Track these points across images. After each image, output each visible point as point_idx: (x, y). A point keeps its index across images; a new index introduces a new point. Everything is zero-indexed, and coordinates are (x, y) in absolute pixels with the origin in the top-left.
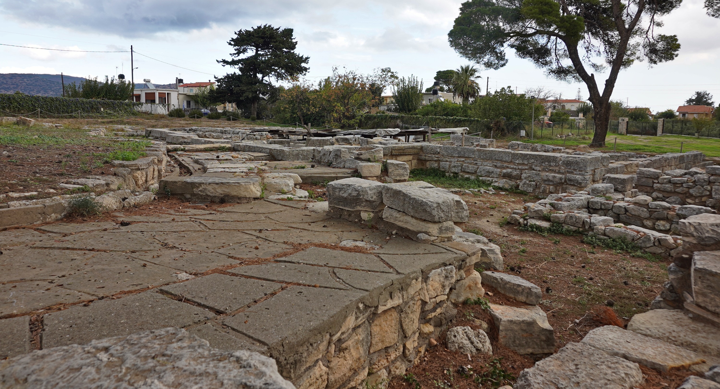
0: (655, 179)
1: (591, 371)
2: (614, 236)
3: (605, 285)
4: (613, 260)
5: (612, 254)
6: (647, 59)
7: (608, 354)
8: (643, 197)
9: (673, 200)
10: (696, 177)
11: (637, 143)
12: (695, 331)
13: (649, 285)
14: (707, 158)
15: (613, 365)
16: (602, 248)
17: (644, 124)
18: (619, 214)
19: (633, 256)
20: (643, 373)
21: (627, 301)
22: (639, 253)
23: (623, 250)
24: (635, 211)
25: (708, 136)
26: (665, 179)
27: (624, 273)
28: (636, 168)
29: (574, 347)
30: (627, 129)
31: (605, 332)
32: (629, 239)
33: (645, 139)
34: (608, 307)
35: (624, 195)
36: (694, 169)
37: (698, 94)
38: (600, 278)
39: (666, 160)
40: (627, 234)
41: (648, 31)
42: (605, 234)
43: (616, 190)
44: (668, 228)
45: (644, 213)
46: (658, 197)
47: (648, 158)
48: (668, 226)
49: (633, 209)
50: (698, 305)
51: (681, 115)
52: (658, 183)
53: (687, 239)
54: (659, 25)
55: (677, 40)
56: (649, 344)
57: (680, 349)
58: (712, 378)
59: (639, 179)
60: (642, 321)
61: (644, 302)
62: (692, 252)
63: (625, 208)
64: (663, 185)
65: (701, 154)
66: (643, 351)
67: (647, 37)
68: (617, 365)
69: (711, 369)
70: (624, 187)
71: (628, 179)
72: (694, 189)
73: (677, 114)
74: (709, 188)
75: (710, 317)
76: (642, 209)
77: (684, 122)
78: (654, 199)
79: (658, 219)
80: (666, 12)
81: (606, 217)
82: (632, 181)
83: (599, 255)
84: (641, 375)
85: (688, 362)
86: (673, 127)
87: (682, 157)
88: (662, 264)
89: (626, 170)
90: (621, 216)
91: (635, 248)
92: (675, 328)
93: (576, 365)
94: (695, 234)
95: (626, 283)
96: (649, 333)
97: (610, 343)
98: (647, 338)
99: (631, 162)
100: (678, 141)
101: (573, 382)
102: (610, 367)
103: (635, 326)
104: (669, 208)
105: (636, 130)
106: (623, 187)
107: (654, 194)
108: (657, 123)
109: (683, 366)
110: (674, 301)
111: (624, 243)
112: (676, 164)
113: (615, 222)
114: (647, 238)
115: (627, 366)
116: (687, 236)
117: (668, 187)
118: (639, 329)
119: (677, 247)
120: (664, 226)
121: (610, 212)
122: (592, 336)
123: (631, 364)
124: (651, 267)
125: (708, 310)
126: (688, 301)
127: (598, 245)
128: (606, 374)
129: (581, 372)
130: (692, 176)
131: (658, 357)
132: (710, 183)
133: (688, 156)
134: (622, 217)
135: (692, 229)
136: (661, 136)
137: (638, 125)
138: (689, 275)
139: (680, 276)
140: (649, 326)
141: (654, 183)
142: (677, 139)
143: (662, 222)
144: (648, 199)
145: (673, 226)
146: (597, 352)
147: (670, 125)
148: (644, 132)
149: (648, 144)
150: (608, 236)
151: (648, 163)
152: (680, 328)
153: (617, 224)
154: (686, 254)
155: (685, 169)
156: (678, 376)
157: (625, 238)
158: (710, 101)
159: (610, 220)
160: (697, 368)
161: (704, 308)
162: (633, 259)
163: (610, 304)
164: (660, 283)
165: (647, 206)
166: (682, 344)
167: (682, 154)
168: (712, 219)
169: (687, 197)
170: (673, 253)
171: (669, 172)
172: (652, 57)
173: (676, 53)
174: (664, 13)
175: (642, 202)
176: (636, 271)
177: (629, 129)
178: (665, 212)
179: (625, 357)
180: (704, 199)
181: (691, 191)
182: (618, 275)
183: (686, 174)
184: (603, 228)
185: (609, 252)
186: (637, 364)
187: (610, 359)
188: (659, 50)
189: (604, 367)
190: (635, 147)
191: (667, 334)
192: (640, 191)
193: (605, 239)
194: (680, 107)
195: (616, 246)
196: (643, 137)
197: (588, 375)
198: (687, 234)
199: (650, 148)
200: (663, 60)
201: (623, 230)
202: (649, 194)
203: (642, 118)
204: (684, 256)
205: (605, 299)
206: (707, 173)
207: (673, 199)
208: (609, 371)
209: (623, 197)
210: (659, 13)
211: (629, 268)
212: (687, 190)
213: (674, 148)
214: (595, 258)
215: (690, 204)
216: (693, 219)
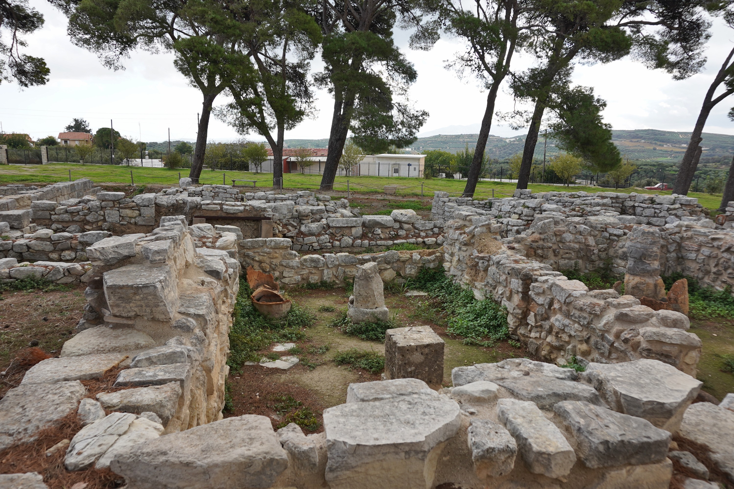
0: (51, 211)
1: (39, 405)
2: (22, 277)
3: (24, 328)
4: (26, 300)
5: (24, 295)
6: (16, 81)
7: (50, 384)
8: (43, 232)
9: (73, 229)
10: (90, 204)
11: (23, 173)
12: (117, 337)
13: (68, 314)
14: (95, 184)
15: (58, 391)
16: (10, 292)
17: (26, 152)
18: (21, 253)
19: (46, 292)
20: (85, 386)
21: (51, 336)
22: (51, 287)
23: (34, 288)
24: (38, 246)
25: (92, 162)
26: (62, 209)
27: (40, 311)
28: (29, 201)
29: (15, 393)
30: (7, 158)
31: (42, 367)
32: (38, 275)
33: (31, 168)
34: (34, 347)
35: (22, 231)
36: (86, 197)
37: (76, 121)
38: (17, 323)
39: (58, 189)
40: (35, 272)
41: (11, 49)
42: (10, 277)
43: (12, 228)
44: (74, 256)
45: (48, 246)
46: (58, 229)
47: (40, 189)
48: (73, 255)
49: (36, 245)
50: (115, 316)
51: (63, 142)
52: (55, 214)
53: (95, 264)
54: (22, 44)
55: (45, 64)
56: (83, 361)
57: (109, 354)
58: (135, 366)
59: (35, 213)
60: (72, 345)
61: (67, 330)
62: (102, 273)
63: (27, 245)
64: (61, 216)
65: (89, 181)
66: (80, 369)
67: (11, 55)
68: (61, 389)
69: (133, 360)
70: (21, 223)
71: (24, 214)
72: (90, 216)
73: (59, 140)
74: (102, 213)
75: (125, 322)
76: (45, 243)
77: (68, 149)
78: (56, 231)
79: (63, 250)
80: (29, 30)
81: (8, 259)
82: (28, 216)
83: (9, 300)
84: (83, 388)
85: (116, 362)
86: (57, 155)
87: (73, 185)
88: (75, 291)
89: (17, 205)
90: (24, 254)
91: (46, 283)
92: (101, 340)
93: (23, 407)
94: (101, 257)
95: (45, 320)
96: (81, 352)
97: (49, 375)
98: (80, 358)
99: (22, 195)
100: (66, 169)
101: (24, 422)
102: (56, 394)
103: (67, 352)
104: (71, 238)
105: (18, 159)
106: (19, 224)
107: (54, 226)
108: (40, 151)
109: (114, 367)
110: (96, 319)
111: (34, 281)
112: (69, 192)
113: (19, 262)
114: (57, 270)
115: (71, 386)
116: (95, 261)
117: (66, 217)
118: (72, 353)
119: (86, 272)
120: (69, 255)
121: (11, 252)
122: (30, 375)
123: (73, 383)
124: (66, 297)
125: (123, 317)
126: (107, 315)
127: (5, 290)
128: (54, 401)
129: (30, 410)
130: (86, 203)
131: (94, 368)
132: (102, 208)
133: (78, 184)
134: (26, 254)
135: (98, 254)
136: (47, 164)
137: (19, 152)
138: (103, 293)
139: (96, 296)
140: (80, 347)
141: (51, 215)
142: (63, 167)
143: (67, 252)
144: (49, 232)
145: (78, 254)
146: (39, 387)
147: (53, 153)
148: (28, 161)
149: (35, 174)
150: (15, 278)
151: (41, 195)
152: (105, 339)
153: (22, 264)
154: (97, 276)
155: (78, 198)
156: (112, 375)
157: (34, 276)
158: (88, 129)
159: (13, 261)
160: (124, 364)
161: (120, 316)
162: (47, 295)
163: (35, 344)
164: (77, 309)
165: (49, 239)
166: (109, 351)
167: (72, 183)
168: (112, 242)
169: (85, 224)
170: (84, 279)
171: (64, 202)
172: (21, 78)
173: (47, 77)
174: (27, 31)
175: (43, 236)
176: (52, 305)
177: (10, 158)
178: (68, 242)
179: (66, 380)
180: (100, 224)
181: (87, 218)
182: (35, 314)
183: (80, 202)
184: (7, 271)
185: (20, 294)
186: (78, 381)
187: (53, 387)
188: (28, 73)
189: (50, 396)
190: (21, 178)
191: (96, 348)
192: (38, 225)
193: (12, 282)
194: (61, 134)
195: (25, 286)
196: (28, 166)
197: (37, 409)
198: (94, 260)
199: (38, 178)
200: (34, 84)
201: (30, 268)
202: (48, 226)
203: (23, 145)
204: (96, 278)
205: (28, 341)
206: (99, 199)
207: (72, 227)
208: (56, 397)
209: (21, 234)
210: (21, 30)
211: (45, 304)
212: (84, 217)
213: (62, 176)
214: (5, 304)
215: (89, 230)
216: (97, 246)
